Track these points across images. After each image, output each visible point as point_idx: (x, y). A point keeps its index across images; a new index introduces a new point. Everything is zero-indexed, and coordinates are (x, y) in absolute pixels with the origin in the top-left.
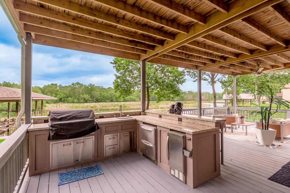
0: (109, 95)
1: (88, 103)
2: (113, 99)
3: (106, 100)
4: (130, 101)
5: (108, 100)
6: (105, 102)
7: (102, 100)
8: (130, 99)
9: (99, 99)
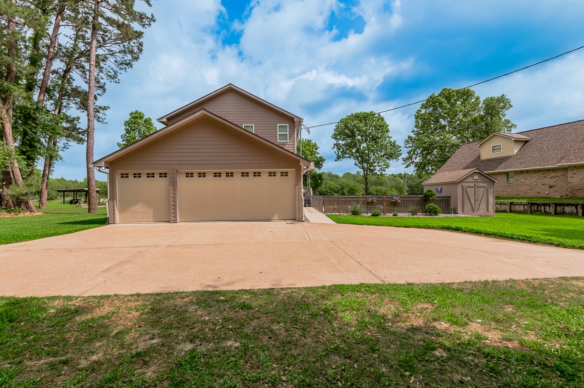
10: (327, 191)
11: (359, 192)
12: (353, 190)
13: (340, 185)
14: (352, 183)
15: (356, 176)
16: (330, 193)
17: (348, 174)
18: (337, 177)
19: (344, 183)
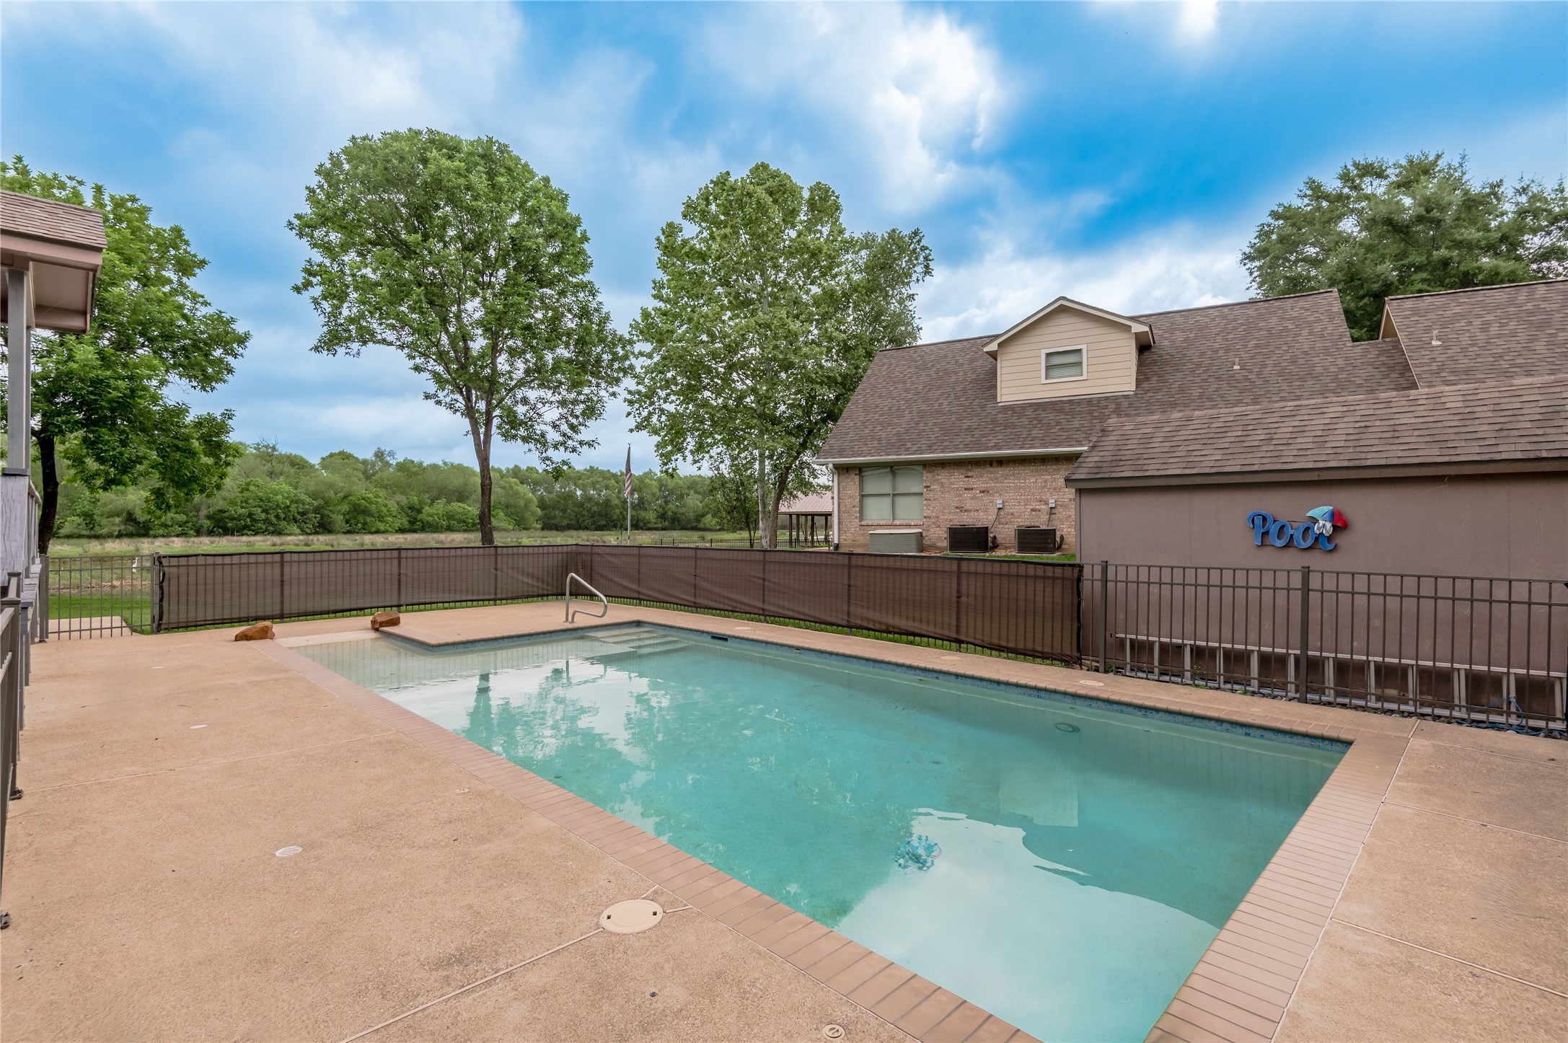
0: (303, 497)
1: (155, 537)
2: (334, 516)
3: (283, 523)
4: (449, 529)
5: (295, 521)
6: (273, 533)
7: (254, 520)
8: (450, 517)
9: (233, 519)
10: (250, 515)
11: (389, 519)
12: (365, 512)
13: (314, 496)
14: (361, 490)
15: (373, 465)
16: (266, 521)
17: (345, 456)
18: (298, 464)
19: (331, 486)
